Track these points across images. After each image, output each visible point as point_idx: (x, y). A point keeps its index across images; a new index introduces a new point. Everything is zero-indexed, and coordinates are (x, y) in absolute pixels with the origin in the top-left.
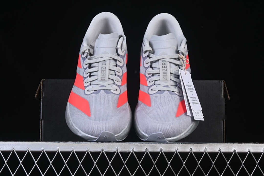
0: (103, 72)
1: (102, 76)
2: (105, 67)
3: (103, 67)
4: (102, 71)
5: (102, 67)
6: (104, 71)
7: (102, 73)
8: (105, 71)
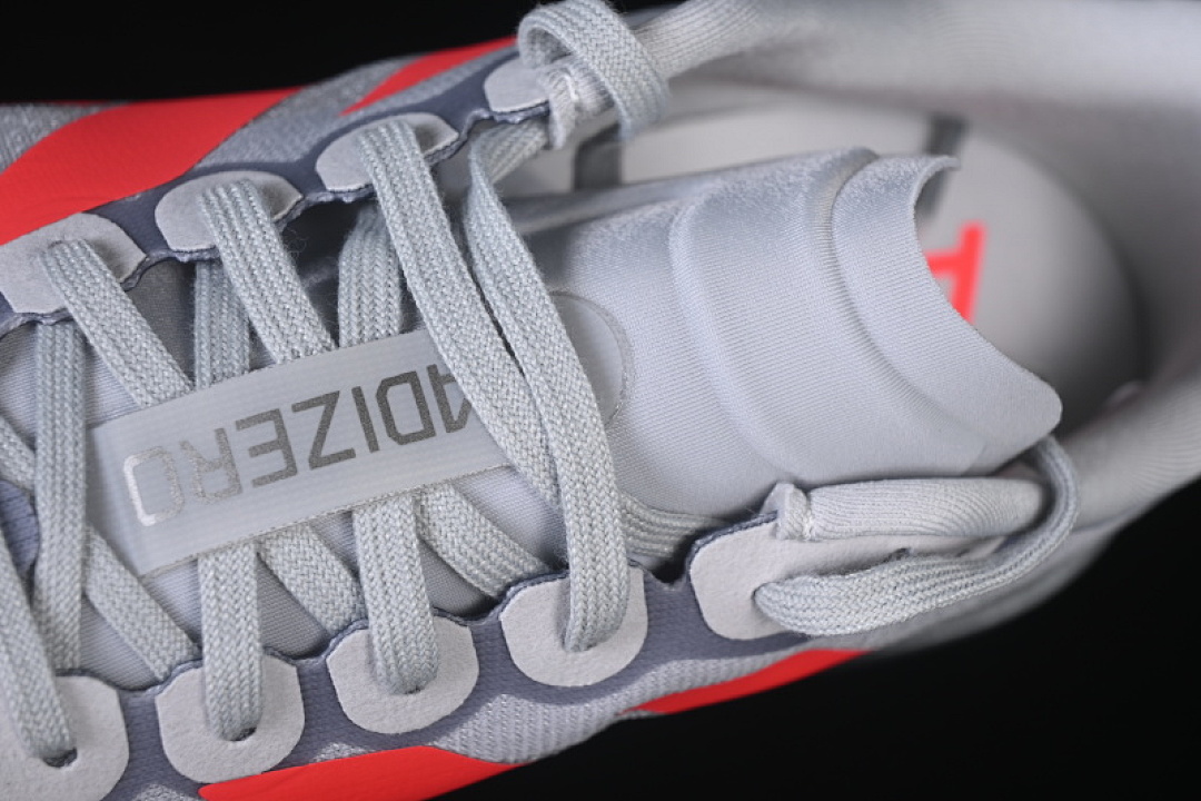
0: (256, 451)
1: (184, 445)
2: (358, 441)
3: (346, 408)
4: (267, 432)
5: (330, 400)
6: (275, 461)
7: (241, 441)
8: (291, 470)
